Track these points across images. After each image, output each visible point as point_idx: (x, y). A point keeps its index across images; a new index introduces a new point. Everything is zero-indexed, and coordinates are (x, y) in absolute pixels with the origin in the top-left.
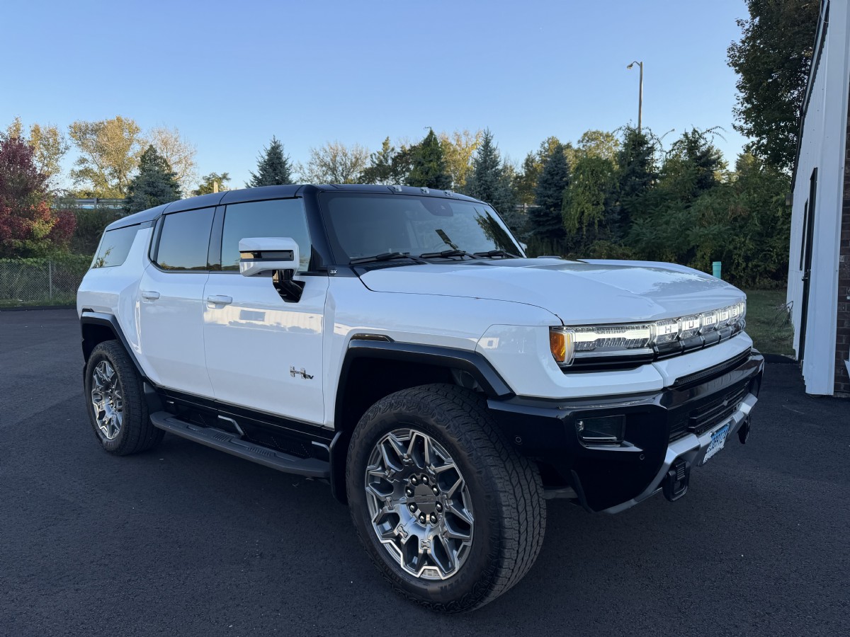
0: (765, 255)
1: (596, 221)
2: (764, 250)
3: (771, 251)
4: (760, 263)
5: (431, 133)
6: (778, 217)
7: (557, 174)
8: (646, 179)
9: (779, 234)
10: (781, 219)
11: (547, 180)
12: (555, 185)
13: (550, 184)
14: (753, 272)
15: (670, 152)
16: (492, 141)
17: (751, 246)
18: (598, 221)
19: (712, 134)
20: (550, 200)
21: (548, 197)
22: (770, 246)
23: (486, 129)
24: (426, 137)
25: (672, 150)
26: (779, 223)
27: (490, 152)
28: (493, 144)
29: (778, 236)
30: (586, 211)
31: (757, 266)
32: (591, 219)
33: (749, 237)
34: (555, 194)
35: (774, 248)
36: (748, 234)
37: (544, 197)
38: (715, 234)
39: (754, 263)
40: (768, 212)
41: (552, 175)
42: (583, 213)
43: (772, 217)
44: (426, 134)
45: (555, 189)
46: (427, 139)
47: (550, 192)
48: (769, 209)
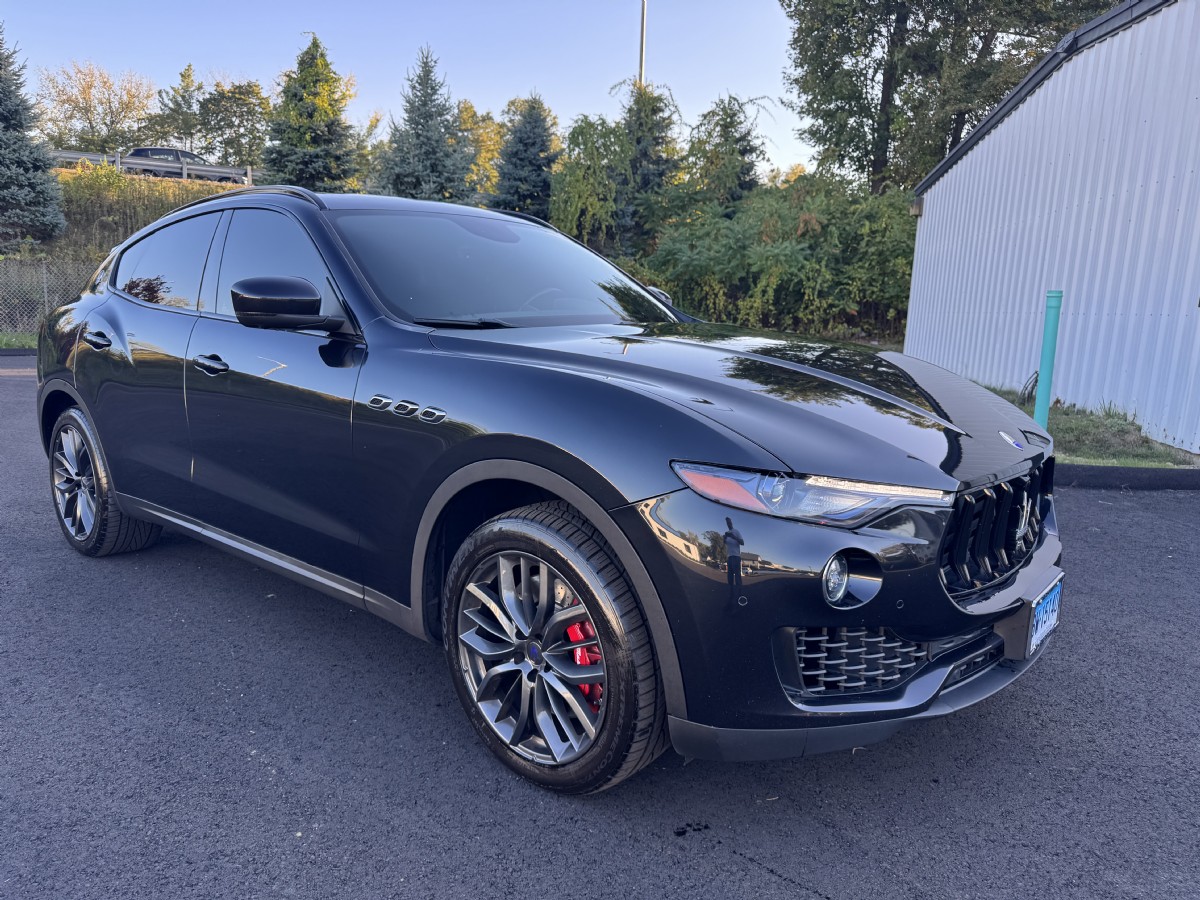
0: (841, 290)
1: (604, 227)
2: (841, 283)
3: (848, 284)
4: (837, 302)
5: (315, 44)
6: (862, 235)
7: (534, 144)
8: (664, 167)
9: (860, 260)
10: (866, 239)
11: (517, 153)
12: (530, 162)
13: (521, 160)
14: (827, 314)
15: (698, 127)
16: (435, 70)
17: (828, 277)
18: (607, 226)
19: (755, 107)
20: (524, 187)
21: (520, 180)
22: (849, 278)
23: (425, 47)
24: (305, 49)
25: (701, 125)
26: (863, 244)
27: (433, 88)
28: (438, 75)
29: (860, 264)
30: (590, 209)
31: (831, 306)
32: (597, 225)
33: (823, 263)
34: (533, 177)
35: (853, 279)
36: (822, 259)
37: (515, 179)
38: (785, 255)
39: (830, 301)
40: (848, 228)
41: (526, 145)
42: (583, 212)
43: (853, 234)
44: (306, 45)
45: (530, 168)
46: (307, 53)
47: (523, 173)
48: (849, 224)
